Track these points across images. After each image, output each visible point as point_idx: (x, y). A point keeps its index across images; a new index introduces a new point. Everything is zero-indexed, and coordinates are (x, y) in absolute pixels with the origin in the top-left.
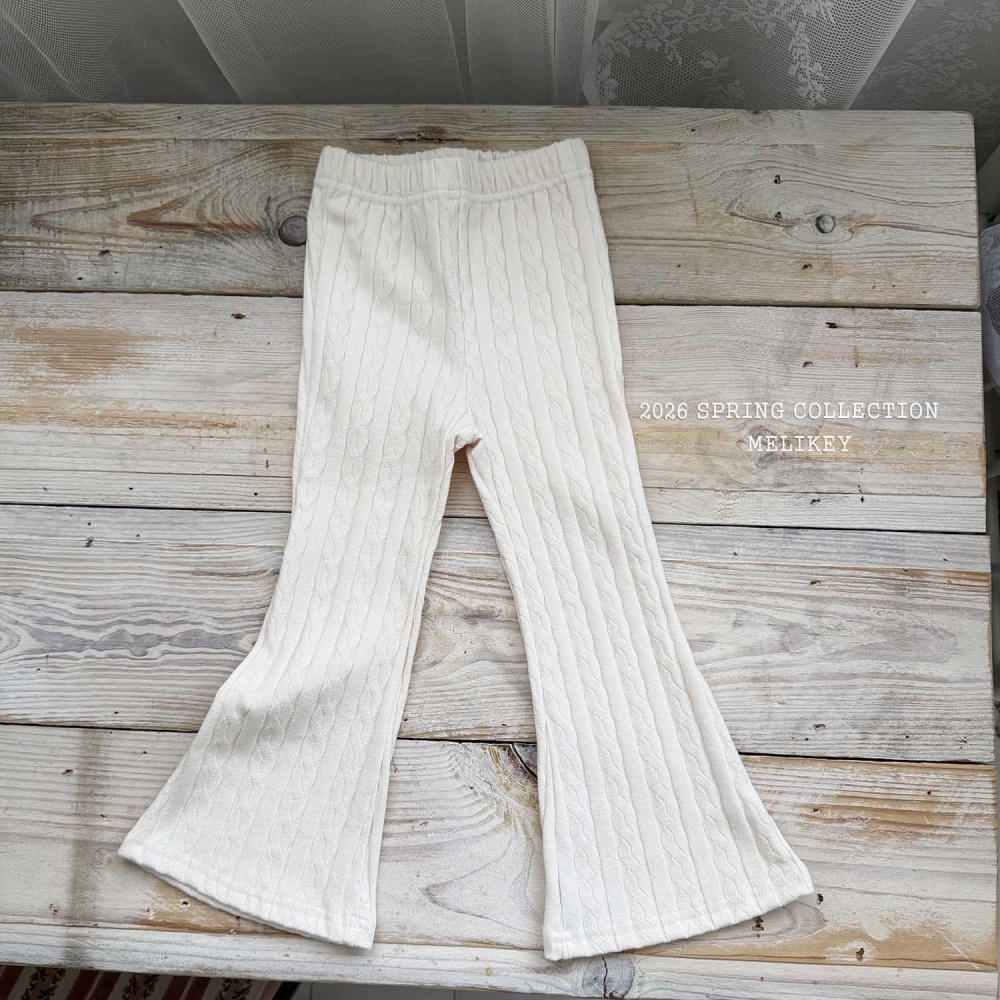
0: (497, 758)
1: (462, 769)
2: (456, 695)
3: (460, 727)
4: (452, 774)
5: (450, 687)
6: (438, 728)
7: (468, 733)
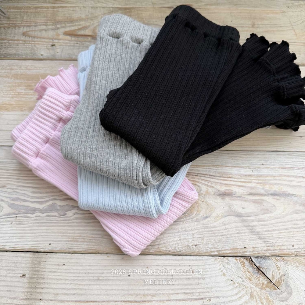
0: (243, 264)
1: (226, 271)
2: (220, 233)
3: (224, 249)
4: (221, 273)
5: (216, 229)
6: (212, 250)
7: (228, 252)
